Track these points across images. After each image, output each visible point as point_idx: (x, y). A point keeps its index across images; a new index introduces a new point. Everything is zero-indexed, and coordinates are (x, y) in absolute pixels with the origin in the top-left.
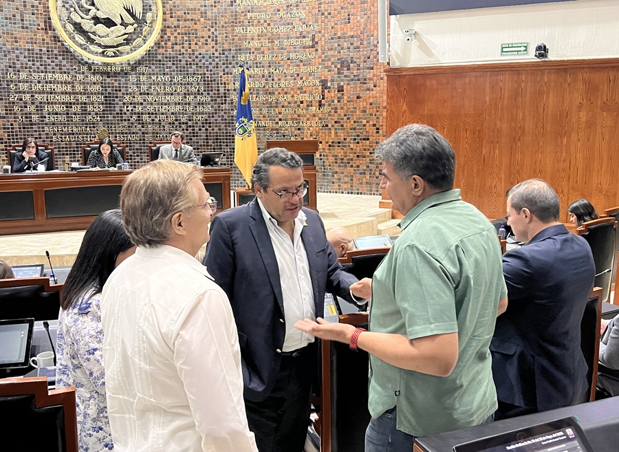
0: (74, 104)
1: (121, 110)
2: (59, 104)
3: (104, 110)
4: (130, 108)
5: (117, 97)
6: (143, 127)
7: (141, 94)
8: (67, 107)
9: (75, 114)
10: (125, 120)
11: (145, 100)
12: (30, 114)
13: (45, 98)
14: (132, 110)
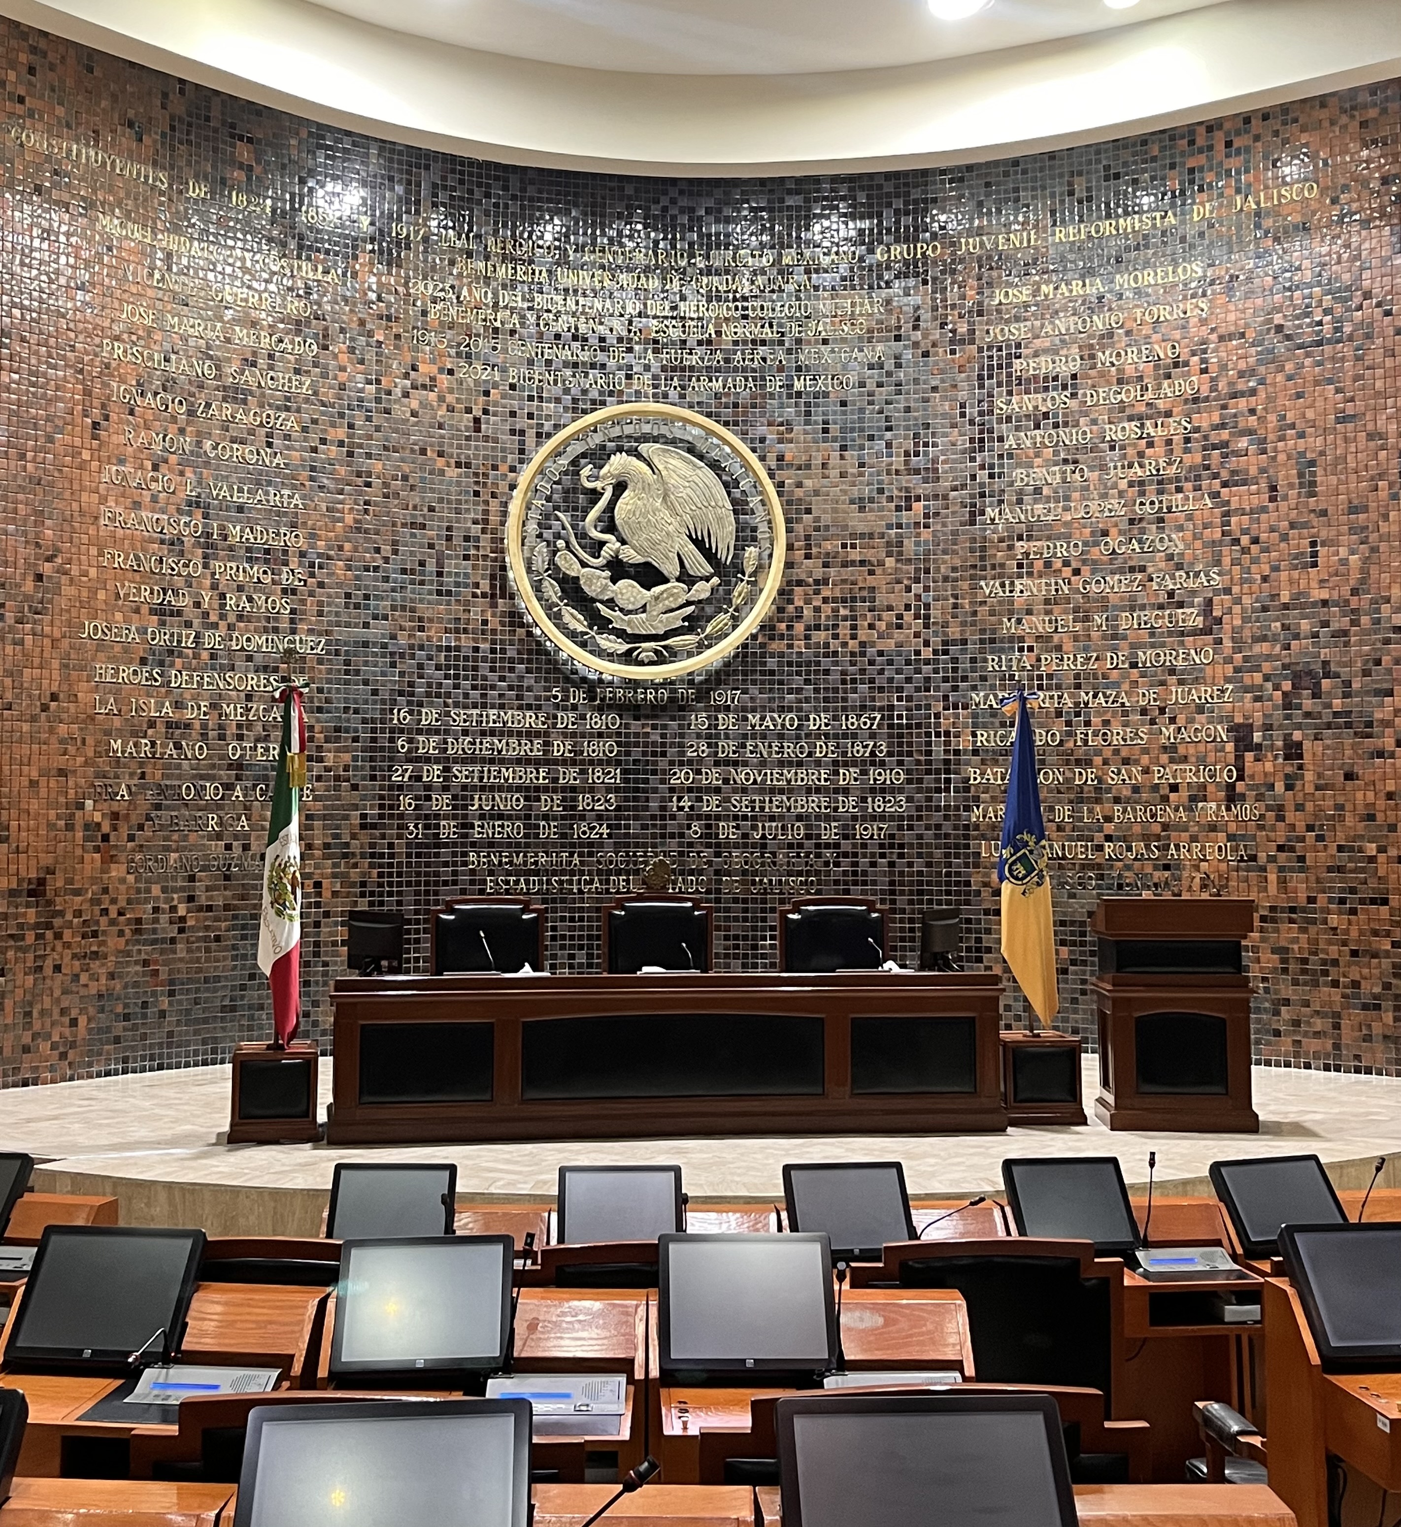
0: (546, 789)
1: (663, 808)
2: (510, 789)
3: (618, 809)
4: (686, 803)
5: (654, 772)
6: (718, 855)
7: (717, 764)
8: (527, 799)
9: (546, 817)
10: (672, 836)
11: (726, 781)
12: (437, 816)
13: (476, 775)
14: (691, 808)
